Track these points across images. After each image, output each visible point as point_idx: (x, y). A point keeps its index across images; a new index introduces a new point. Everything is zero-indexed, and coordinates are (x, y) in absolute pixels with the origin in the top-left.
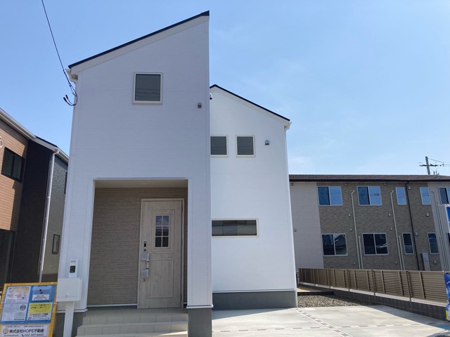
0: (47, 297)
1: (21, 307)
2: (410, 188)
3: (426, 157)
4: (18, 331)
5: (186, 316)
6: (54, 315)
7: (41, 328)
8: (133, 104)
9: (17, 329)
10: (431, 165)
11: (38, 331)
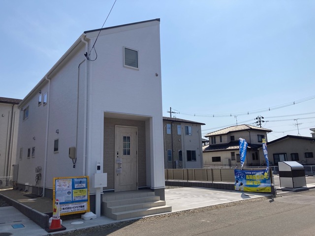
0: (84, 185)
1: (68, 193)
2: (173, 125)
3: (171, 108)
4: (68, 208)
6: (89, 196)
7: (82, 205)
8: (124, 67)
9: (67, 207)
10: (173, 112)
11: (81, 207)
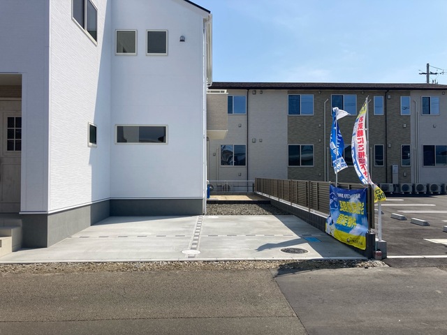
2: (389, 97)
3: (428, 64)
5: (20, 221)
10: (431, 73)
